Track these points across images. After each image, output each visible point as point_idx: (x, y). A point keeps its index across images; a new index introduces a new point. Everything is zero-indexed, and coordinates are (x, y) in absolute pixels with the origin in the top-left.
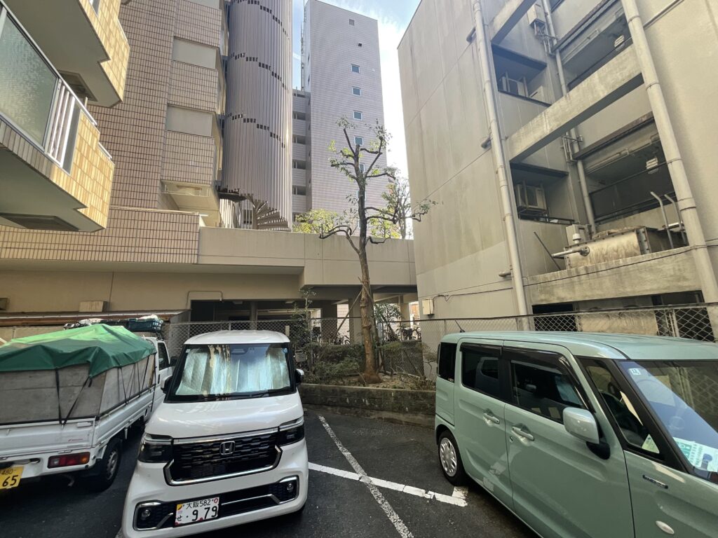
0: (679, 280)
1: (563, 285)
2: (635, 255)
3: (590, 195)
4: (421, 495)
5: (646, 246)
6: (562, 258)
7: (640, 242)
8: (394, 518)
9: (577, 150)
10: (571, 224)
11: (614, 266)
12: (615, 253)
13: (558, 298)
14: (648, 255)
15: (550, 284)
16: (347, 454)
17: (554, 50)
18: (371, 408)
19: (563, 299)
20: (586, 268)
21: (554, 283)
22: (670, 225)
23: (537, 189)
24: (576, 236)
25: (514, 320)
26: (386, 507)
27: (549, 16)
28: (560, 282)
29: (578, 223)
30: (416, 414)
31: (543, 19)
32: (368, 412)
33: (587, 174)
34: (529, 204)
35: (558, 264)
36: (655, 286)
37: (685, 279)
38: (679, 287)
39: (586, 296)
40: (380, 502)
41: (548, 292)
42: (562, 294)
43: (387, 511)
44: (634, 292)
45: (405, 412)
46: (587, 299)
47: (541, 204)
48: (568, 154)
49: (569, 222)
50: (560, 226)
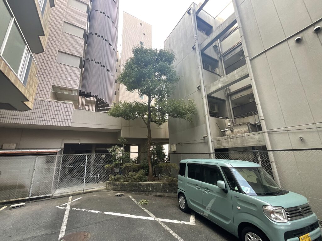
0: (260, 142)
1: (225, 142)
2: (247, 133)
3: (233, 108)
4: (179, 223)
5: (250, 130)
6: (224, 131)
7: (248, 128)
8: (171, 231)
9: (228, 92)
10: (227, 119)
11: (241, 136)
12: (241, 131)
13: (224, 146)
14: (251, 133)
15: (221, 141)
16: (146, 210)
17: (221, 56)
18: (152, 191)
19: (225, 147)
20: (233, 136)
21: (222, 141)
22: (257, 122)
23: (215, 105)
24: (229, 124)
25: (208, 154)
26: (167, 228)
27: (219, 44)
28: (224, 141)
29: (229, 119)
30: (171, 193)
31: (218, 45)
32: (151, 193)
33: (232, 101)
34: (213, 110)
35: (223, 134)
36: (253, 143)
37: (261, 142)
38: (260, 144)
39: (233, 146)
40: (164, 227)
41: (220, 144)
42: (225, 145)
43: (167, 229)
44: (247, 145)
45: (167, 192)
46: (233, 147)
47: (216, 111)
48: (226, 93)
49: (226, 118)
50: (223, 119)
